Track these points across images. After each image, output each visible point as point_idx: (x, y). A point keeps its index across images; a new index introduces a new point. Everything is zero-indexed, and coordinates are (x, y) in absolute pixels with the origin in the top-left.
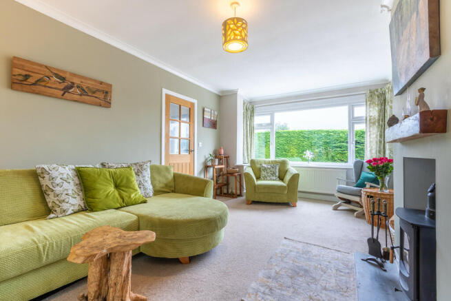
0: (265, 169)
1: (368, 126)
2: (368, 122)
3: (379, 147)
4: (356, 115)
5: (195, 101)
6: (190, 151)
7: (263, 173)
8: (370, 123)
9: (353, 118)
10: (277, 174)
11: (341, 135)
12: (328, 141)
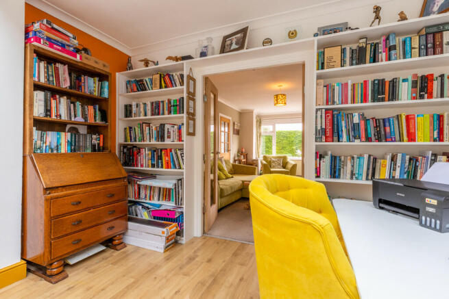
0: (274, 162)
5: (230, 118)
6: (228, 151)
7: (273, 164)
10: (282, 165)
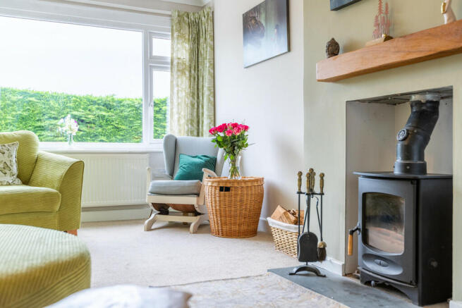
1: (175, 76)
2: (175, 69)
3: (192, 114)
4: (155, 53)
8: (178, 70)
9: (152, 57)
10: (15, 169)
11: (52, 103)
12: (25, 114)
